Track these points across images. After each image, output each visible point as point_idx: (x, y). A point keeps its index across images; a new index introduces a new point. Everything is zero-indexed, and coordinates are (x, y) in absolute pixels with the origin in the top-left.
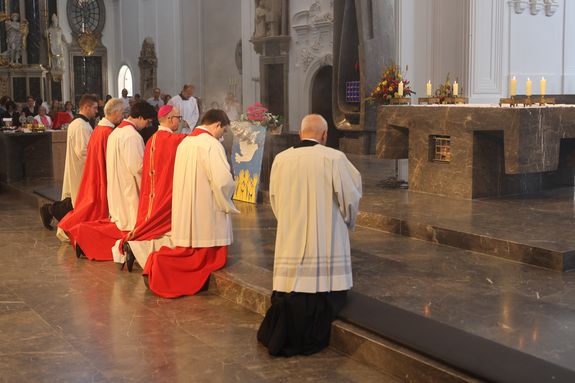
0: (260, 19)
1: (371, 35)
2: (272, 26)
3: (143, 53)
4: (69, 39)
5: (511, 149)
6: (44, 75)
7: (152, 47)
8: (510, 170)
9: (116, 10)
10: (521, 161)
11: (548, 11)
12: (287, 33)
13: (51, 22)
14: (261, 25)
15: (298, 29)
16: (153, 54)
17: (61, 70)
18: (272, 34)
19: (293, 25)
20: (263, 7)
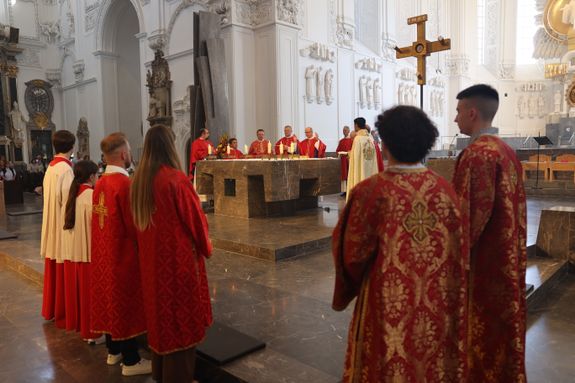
0: (152, 105)
1: (213, 116)
2: (160, 110)
3: (80, 128)
4: (27, 119)
5: (268, 186)
6: (8, 143)
7: (86, 124)
8: (268, 200)
9: (61, 100)
10: (274, 193)
11: (328, 102)
12: (170, 114)
13: (13, 107)
14: (154, 109)
15: (177, 112)
16: (86, 128)
17: (22, 140)
18: (160, 115)
19: (173, 109)
20: (155, 98)
